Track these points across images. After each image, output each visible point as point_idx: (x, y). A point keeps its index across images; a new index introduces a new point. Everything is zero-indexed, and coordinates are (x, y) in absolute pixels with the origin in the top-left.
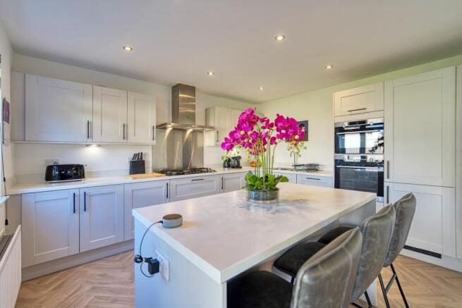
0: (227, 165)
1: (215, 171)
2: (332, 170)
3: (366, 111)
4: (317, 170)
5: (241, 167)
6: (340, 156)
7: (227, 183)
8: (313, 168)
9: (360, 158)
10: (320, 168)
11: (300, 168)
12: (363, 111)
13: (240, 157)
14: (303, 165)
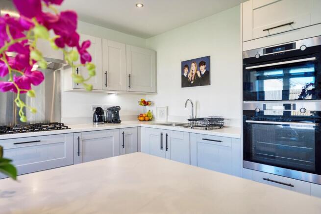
0: (97, 119)
1: (67, 128)
2: (239, 126)
3: (294, 26)
4: (221, 126)
5: (119, 122)
6: (253, 105)
7: (88, 146)
8: (215, 123)
9: (283, 108)
10: (226, 123)
11: (199, 123)
12: (288, 28)
13: (118, 108)
14: (202, 119)
